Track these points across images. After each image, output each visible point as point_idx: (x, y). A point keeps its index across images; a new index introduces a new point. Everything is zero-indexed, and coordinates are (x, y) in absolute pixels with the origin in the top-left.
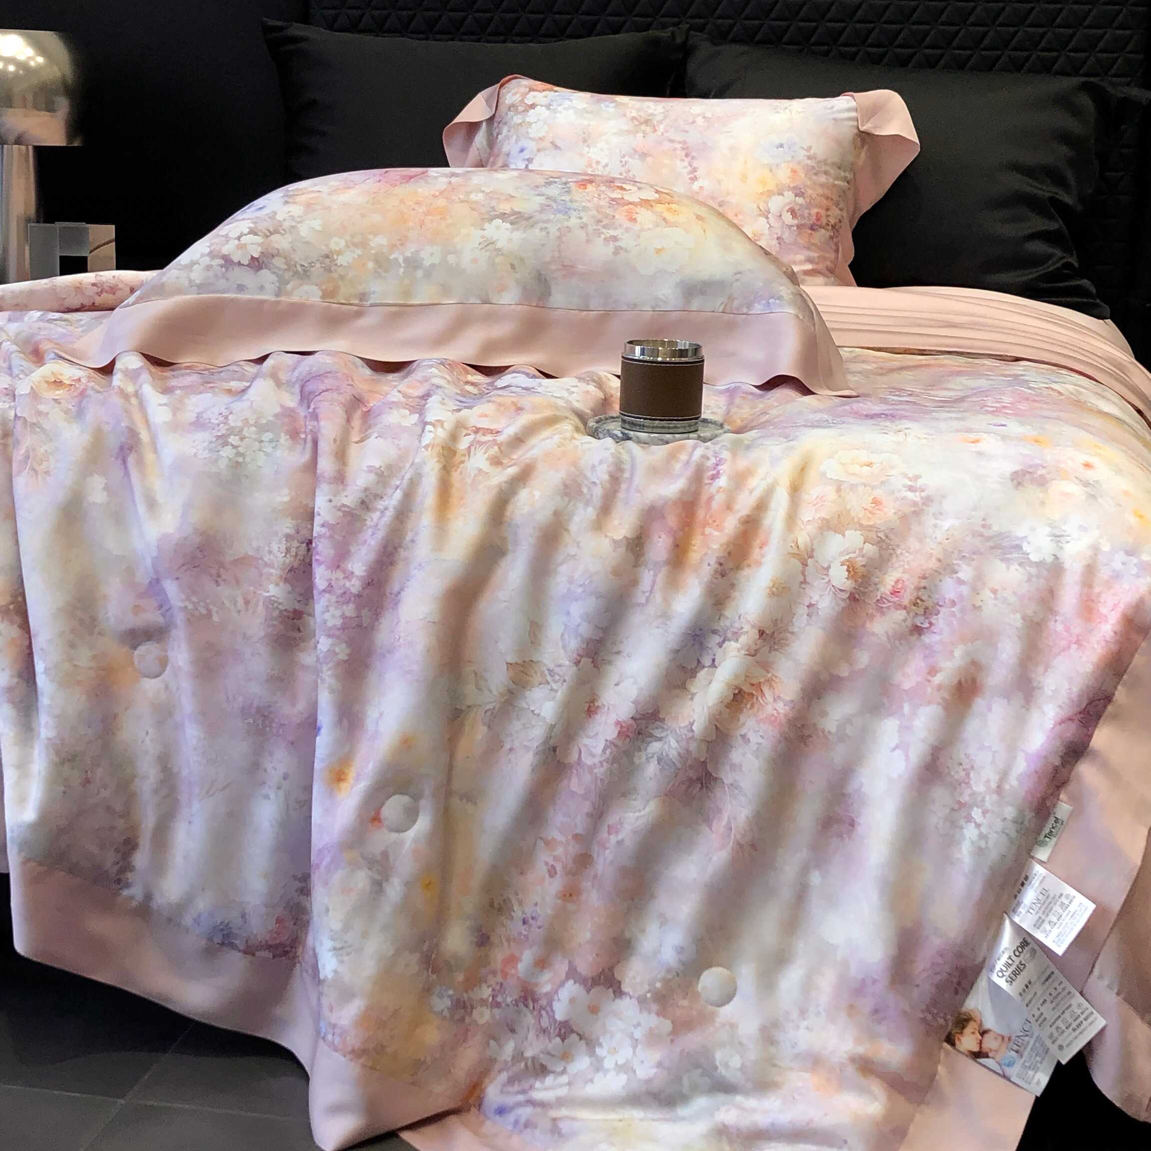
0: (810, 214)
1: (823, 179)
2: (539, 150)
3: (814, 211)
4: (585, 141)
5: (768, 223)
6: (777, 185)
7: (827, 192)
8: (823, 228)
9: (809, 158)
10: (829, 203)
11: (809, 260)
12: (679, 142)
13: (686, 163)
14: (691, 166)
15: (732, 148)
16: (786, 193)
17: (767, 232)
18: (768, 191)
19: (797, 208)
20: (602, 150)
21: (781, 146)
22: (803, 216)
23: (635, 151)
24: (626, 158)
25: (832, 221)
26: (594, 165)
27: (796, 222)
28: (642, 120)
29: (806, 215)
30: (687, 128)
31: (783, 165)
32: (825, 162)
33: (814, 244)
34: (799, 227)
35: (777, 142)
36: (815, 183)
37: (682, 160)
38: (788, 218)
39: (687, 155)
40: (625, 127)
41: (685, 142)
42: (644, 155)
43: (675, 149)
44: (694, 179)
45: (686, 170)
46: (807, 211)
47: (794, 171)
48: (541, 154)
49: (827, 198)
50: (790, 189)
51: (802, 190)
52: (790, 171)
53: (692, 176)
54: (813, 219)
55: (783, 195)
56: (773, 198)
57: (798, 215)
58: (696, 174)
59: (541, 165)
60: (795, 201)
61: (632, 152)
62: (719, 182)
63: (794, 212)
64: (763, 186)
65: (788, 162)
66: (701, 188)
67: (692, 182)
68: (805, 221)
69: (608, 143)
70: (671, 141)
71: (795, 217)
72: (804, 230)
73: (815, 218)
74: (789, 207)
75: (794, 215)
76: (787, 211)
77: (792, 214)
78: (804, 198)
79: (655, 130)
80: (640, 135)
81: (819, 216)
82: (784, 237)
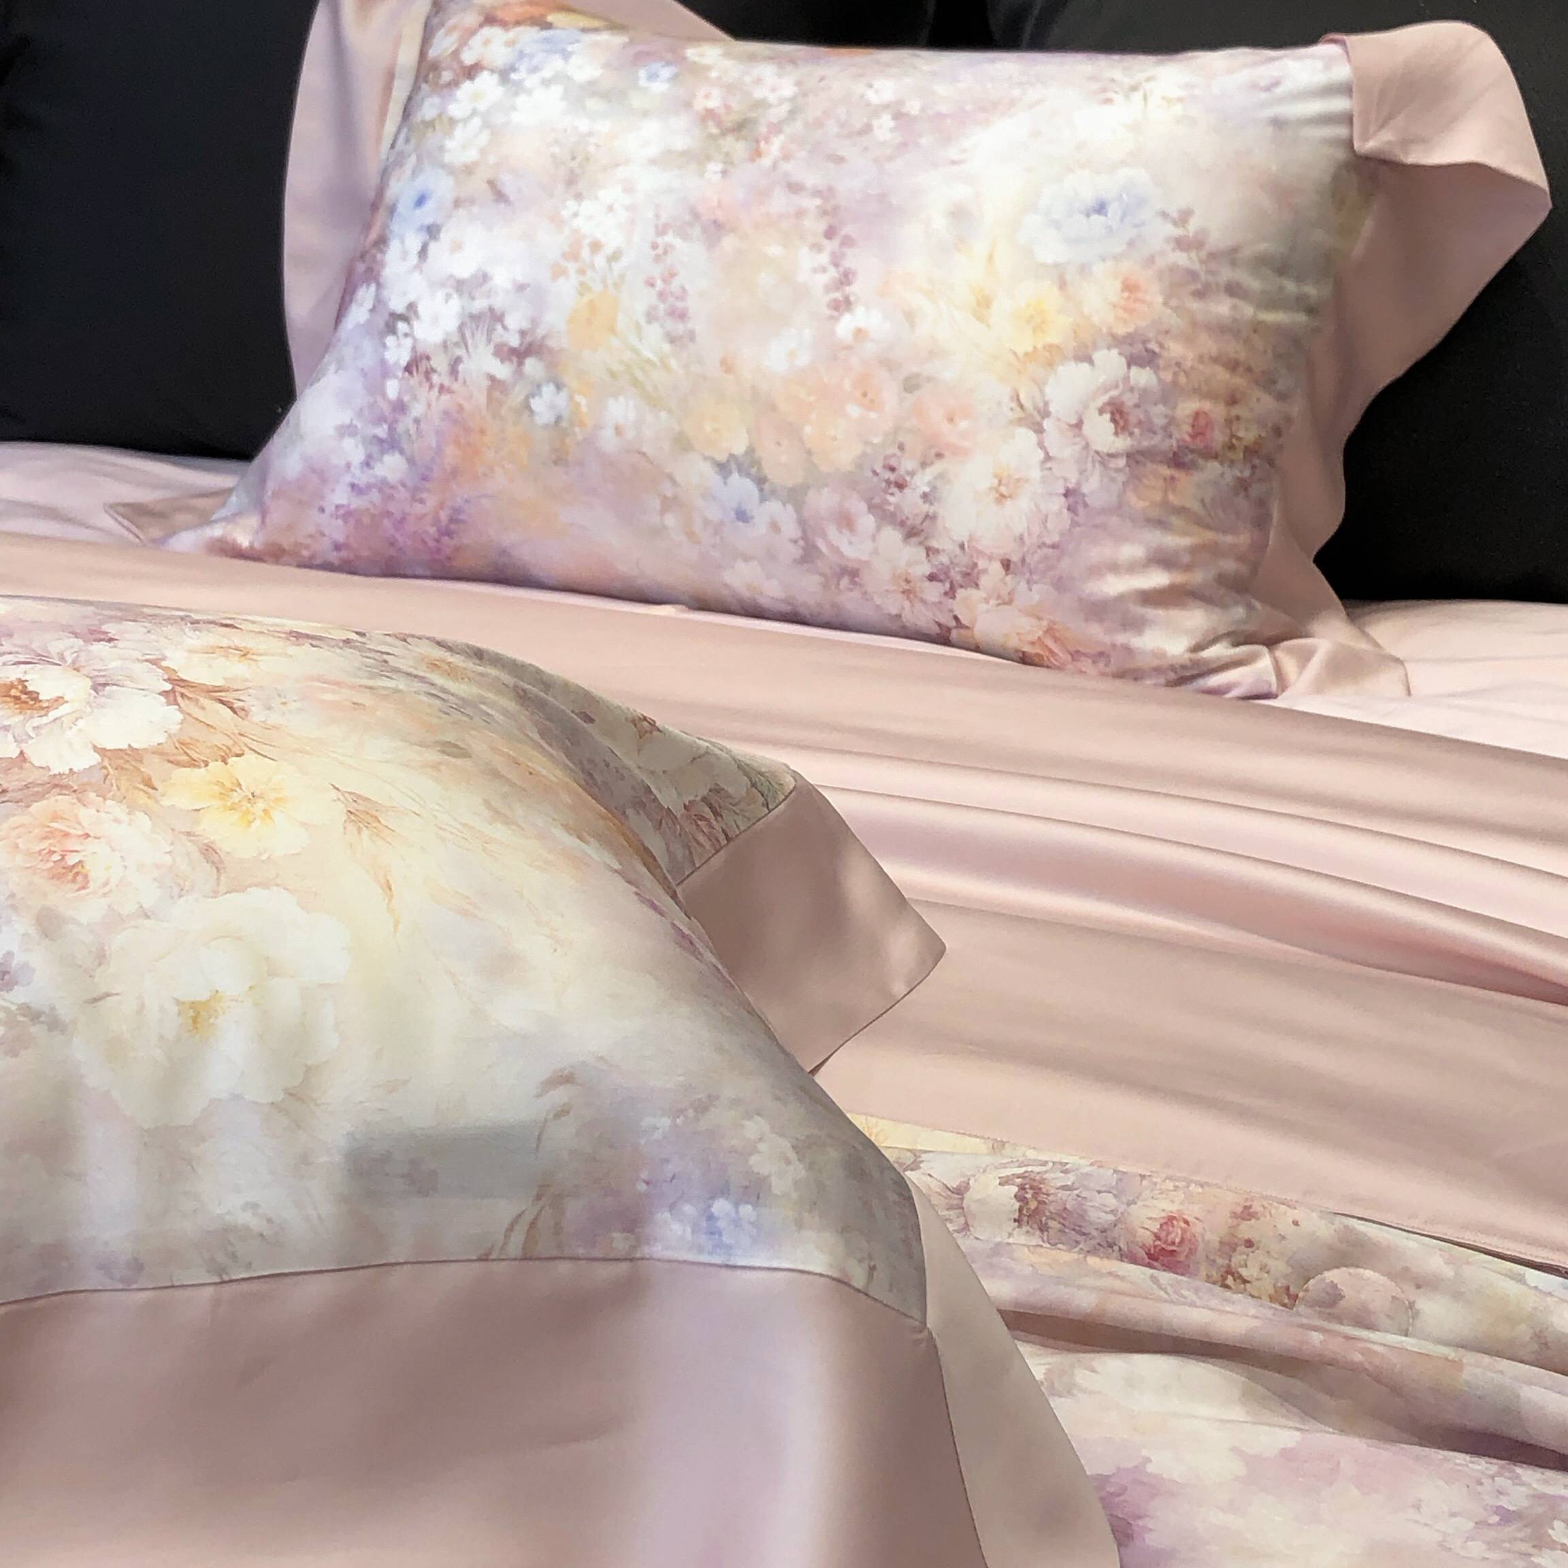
0: (1172, 421)
1: (1222, 308)
2: (457, 203)
3: (1187, 407)
4: (571, 180)
5: (1041, 445)
6: (1076, 332)
7: (1234, 349)
8: (1212, 457)
9: (1181, 244)
10: (1239, 381)
11: (1163, 560)
12: (817, 193)
13: (824, 258)
14: (836, 265)
15: (959, 214)
16: (1099, 356)
17: (1036, 474)
18: (1050, 348)
19: (1130, 400)
20: (610, 209)
21: (1101, 208)
23: (696, 215)
24: (669, 238)
25: (1248, 435)
26: (585, 253)
28: (729, 120)
29: (1159, 421)
30: (844, 147)
31: (1099, 269)
32: (1231, 255)
33: (1181, 511)
34: (1135, 458)
35: (1088, 196)
36: (1194, 324)
37: (816, 248)
38: (1101, 432)
39: (830, 233)
40: (681, 143)
41: (826, 193)
42: (715, 229)
43: (800, 213)
44: (843, 305)
45: (823, 279)
46: (1161, 409)
47: (1130, 287)
48: (461, 212)
49: (1233, 366)
50: (1117, 341)
51: (1153, 346)
52: (1118, 285)
53: (838, 295)
54: (1183, 433)
55: (1090, 361)
56: (1060, 368)
57: (1133, 419)
58: (848, 289)
59: (457, 247)
60: (1127, 379)
61: (688, 218)
62: (910, 317)
63: (1121, 413)
64: (1034, 330)
65: (1117, 258)
66: (859, 333)
67: (836, 314)
68: (1156, 440)
69: (629, 189)
70: (794, 188)
71: (1124, 428)
72: (1150, 466)
73: (1189, 429)
74: (1105, 398)
75: (1122, 423)
76: (1101, 411)
77: (1113, 420)
78: (1156, 369)
79: (757, 154)
80: (714, 168)
81: (1202, 422)
82: (1085, 489)
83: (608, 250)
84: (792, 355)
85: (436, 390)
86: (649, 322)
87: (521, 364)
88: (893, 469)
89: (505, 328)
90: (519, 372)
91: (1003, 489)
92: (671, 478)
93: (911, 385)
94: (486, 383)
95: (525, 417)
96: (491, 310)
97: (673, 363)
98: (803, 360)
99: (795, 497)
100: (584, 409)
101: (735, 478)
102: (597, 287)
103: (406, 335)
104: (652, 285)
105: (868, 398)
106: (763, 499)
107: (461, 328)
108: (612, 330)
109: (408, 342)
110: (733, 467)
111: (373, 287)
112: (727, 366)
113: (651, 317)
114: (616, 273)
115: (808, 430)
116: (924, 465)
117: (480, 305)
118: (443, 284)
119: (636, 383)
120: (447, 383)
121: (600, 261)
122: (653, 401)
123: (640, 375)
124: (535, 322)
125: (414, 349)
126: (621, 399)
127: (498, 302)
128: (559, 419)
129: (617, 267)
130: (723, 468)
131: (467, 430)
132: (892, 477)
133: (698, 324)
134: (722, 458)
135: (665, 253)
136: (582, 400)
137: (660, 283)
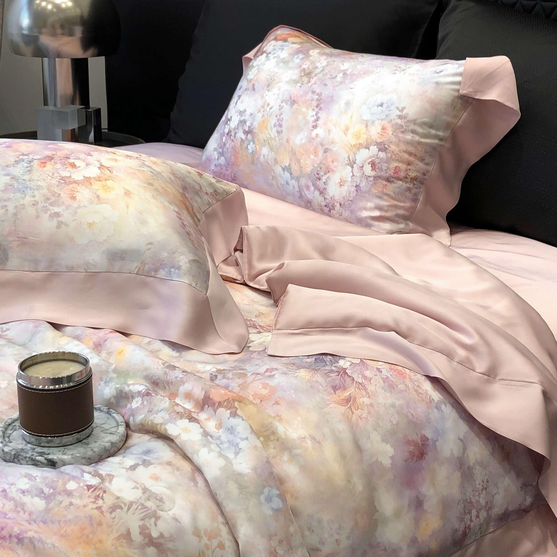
0: (388, 168)
1: (409, 137)
2: (246, 90)
3: (394, 165)
4: (268, 86)
5: (352, 172)
6: (367, 140)
7: (411, 149)
8: (401, 180)
9: (400, 117)
10: (412, 159)
11: (379, 208)
12: (318, 94)
13: (314, 113)
14: (316, 115)
16: (372, 148)
17: (350, 179)
18: (360, 144)
19: (377, 161)
20: (274, 94)
21: (381, 105)
23: (291, 98)
24: (283, 104)
25: (412, 174)
26: (266, 106)
27: (373, 173)
28: (307, 72)
29: (384, 168)
30: (328, 82)
31: (377, 122)
32: (414, 122)
33: (387, 195)
34: (376, 178)
35: (379, 102)
36: (400, 141)
37: (313, 110)
38: (368, 170)
39: (317, 107)
41: (320, 95)
42: (293, 102)
43: (313, 100)
44: (315, 127)
45: (313, 119)
46: (386, 165)
47: (384, 128)
48: (246, 92)
49: (410, 154)
50: (377, 144)
51: (386, 146)
52: (380, 128)
53: (315, 124)
54: (391, 172)
55: (369, 149)
56: (361, 150)
57: (377, 167)
58: (317, 122)
59: (242, 102)
60: (377, 155)
61: (288, 99)
62: (330, 132)
63: (374, 164)
64: (357, 138)
65: (382, 120)
66: (317, 135)
67: (313, 129)
68: (383, 174)
69: (279, 89)
70: (313, 92)
71: (374, 169)
72: (380, 181)
73: (393, 171)
74: (371, 160)
75: (374, 167)
76: (369, 164)
77: (372, 167)
78: (386, 153)
79: (309, 82)
80: (299, 85)
81: (398, 170)
82: (361, 185)
83: (270, 106)
84: (301, 140)
85: (231, 141)
86: (274, 127)
87: (247, 135)
88: (318, 174)
89: (246, 125)
90: (246, 138)
91: (341, 183)
92: (274, 171)
93: (326, 151)
94: (240, 140)
95: (247, 150)
96: (244, 120)
97: (277, 139)
98: (303, 141)
99: (298, 179)
100: (258, 149)
101: (286, 172)
102: (266, 116)
103: (229, 125)
104: (277, 117)
105: (316, 154)
106: (291, 179)
107: (238, 124)
108: (266, 128)
109: (229, 127)
110: (286, 169)
112: (288, 141)
113: (275, 126)
114: (271, 112)
115: (302, 161)
116: (325, 174)
117: (243, 118)
118: (237, 112)
119: (269, 144)
120: (233, 139)
121: (268, 109)
122: (271, 149)
123: (270, 141)
124: (252, 124)
125: (229, 129)
126: (265, 147)
127: (246, 118)
128: (253, 151)
129: (272, 111)
130: (284, 169)
131: (236, 152)
132: (318, 176)
133: (284, 129)
134: (284, 167)
135: (282, 108)
136: (257, 147)
137: (278, 116)
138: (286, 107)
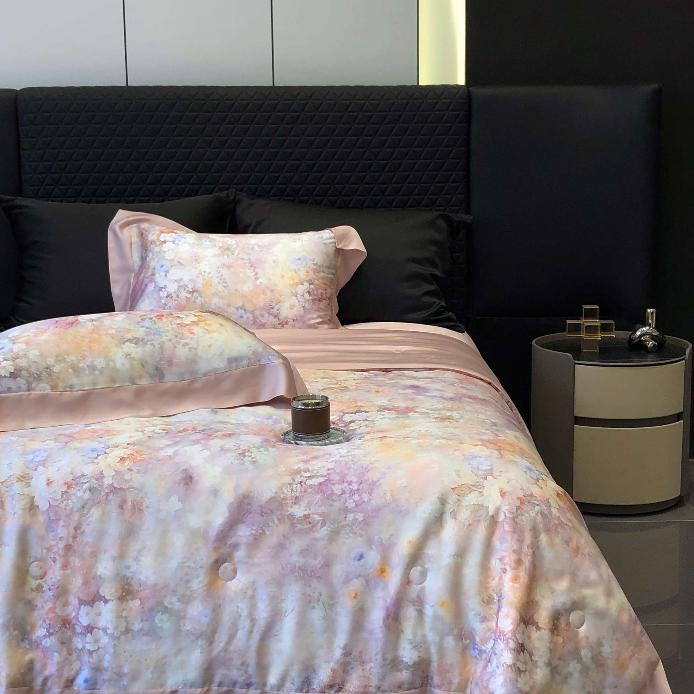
1: (322, 274)
2: (172, 266)
3: (320, 291)
4: (196, 260)
5: (297, 299)
6: (300, 280)
7: (325, 281)
8: (324, 299)
9: (314, 264)
10: (326, 287)
11: (320, 317)
12: (247, 260)
13: (252, 271)
14: (254, 272)
15: (275, 262)
16: (304, 284)
17: (297, 304)
18: (296, 283)
19: (311, 290)
20: (206, 265)
21: (300, 259)
22: (314, 295)
24: (220, 269)
25: (328, 296)
26: (203, 273)
27: (310, 298)
28: (225, 248)
29: (316, 294)
30: (250, 252)
31: (301, 269)
32: (321, 266)
33: (321, 308)
34: (313, 300)
35: (297, 257)
36: (318, 277)
37: (250, 269)
38: (307, 296)
39: (252, 266)
40: (217, 252)
41: (249, 260)
42: (229, 267)
43: (245, 263)
44: (257, 278)
45: (252, 274)
46: (316, 292)
47: (307, 272)
48: (173, 268)
49: (325, 284)
50: (307, 281)
51: (313, 281)
52: (305, 272)
54: (319, 296)
56: (298, 286)
57: (312, 294)
58: (257, 275)
59: (173, 274)
60: (309, 287)
61: (223, 265)
62: (270, 279)
64: (293, 280)
65: (304, 267)
66: (261, 283)
67: (256, 280)
68: (316, 297)
69: (209, 261)
70: (242, 259)
72: (315, 301)
74: (307, 291)
76: (306, 293)
77: (309, 294)
78: (314, 285)
79: (233, 254)
80: (225, 256)
81: (322, 294)
82: (306, 306)
83: (208, 272)
84: (249, 287)
85: (174, 301)
87: (193, 294)
88: (271, 306)
89: (188, 288)
90: (193, 296)
91: (292, 307)
92: (227, 312)
93: (272, 291)
94: (185, 298)
95: (195, 304)
96: (184, 284)
97: (225, 291)
98: (251, 288)
99: (252, 312)
100: (207, 301)
101: (240, 310)
102: (207, 279)
104: (218, 278)
105: (264, 294)
106: (246, 313)
107: (178, 289)
108: (211, 286)
109: (166, 292)
110: (239, 308)
111: (153, 283)
112: (236, 290)
113: (219, 283)
115: (254, 300)
116: (277, 304)
117: (181, 284)
118: (172, 281)
119: (218, 295)
120: (176, 298)
121: (206, 274)
122: (222, 298)
123: (219, 294)
124: (195, 286)
126: (215, 298)
127: (186, 283)
128: (202, 303)
129: (210, 275)
130: (237, 309)
133: (229, 284)
134: (237, 307)
135: (220, 272)
136: (207, 299)
137: (220, 277)
138: (224, 272)
